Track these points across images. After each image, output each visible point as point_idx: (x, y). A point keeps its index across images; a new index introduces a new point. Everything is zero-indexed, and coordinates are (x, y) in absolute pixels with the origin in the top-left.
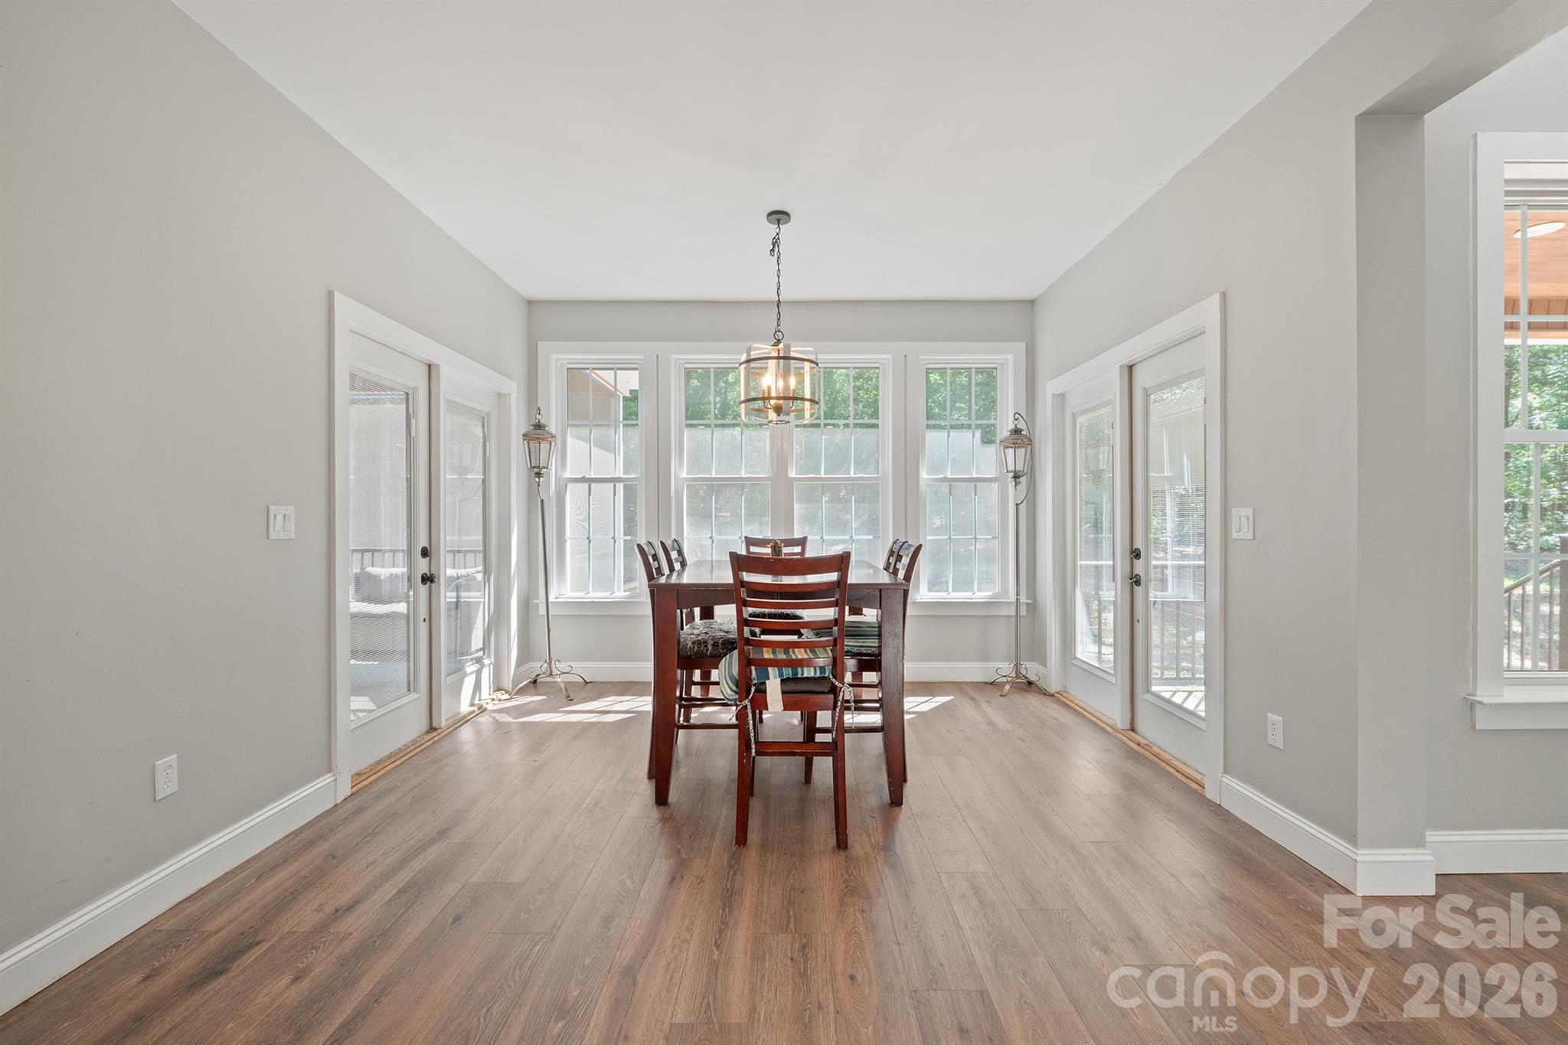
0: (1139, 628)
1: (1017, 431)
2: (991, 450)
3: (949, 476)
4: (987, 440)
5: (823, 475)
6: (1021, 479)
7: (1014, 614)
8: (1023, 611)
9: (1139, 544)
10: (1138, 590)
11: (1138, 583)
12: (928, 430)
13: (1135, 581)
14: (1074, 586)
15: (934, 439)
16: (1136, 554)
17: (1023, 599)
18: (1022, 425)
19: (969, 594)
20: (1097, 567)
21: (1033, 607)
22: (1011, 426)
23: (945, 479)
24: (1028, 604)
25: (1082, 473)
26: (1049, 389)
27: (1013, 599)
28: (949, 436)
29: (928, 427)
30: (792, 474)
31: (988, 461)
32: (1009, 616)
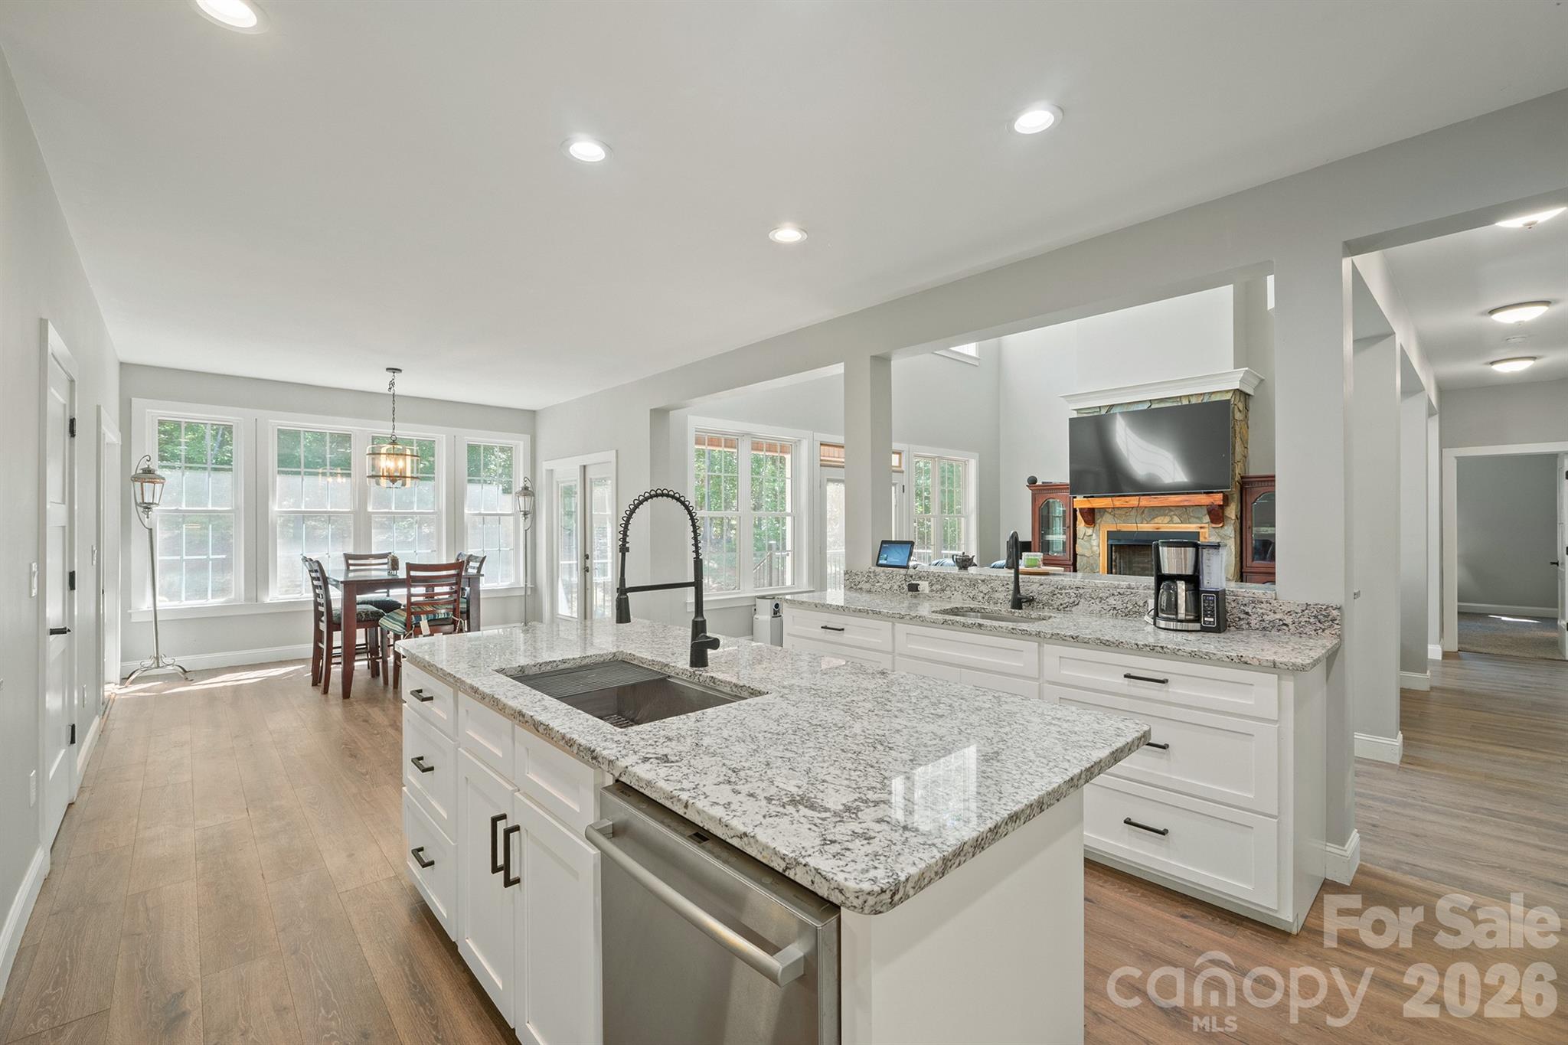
0: (588, 592)
1: (526, 488)
2: (509, 498)
3: (482, 512)
4: (506, 491)
5: (393, 510)
6: (529, 516)
7: (524, 594)
8: (529, 593)
9: (588, 553)
10: (588, 574)
11: (587, 571)
12: (471, 484)
13: (586, 570)
14: (558, 577)
15: (473, 490)
16: (587, 557)
17: (529, 585)
18: (528, 485)
19: (495, 584)
20: (570, 564)
21: (535, 590)
22: (522, 485)
23: (480, 514)
24: (531, 588)
25: (561, 511)
26: (544, 466)
27: (523, 585)
28: (482, 488)
29: (470, 481)
30: (370, 509)
31: (507, 504)
32: (522, 596)
